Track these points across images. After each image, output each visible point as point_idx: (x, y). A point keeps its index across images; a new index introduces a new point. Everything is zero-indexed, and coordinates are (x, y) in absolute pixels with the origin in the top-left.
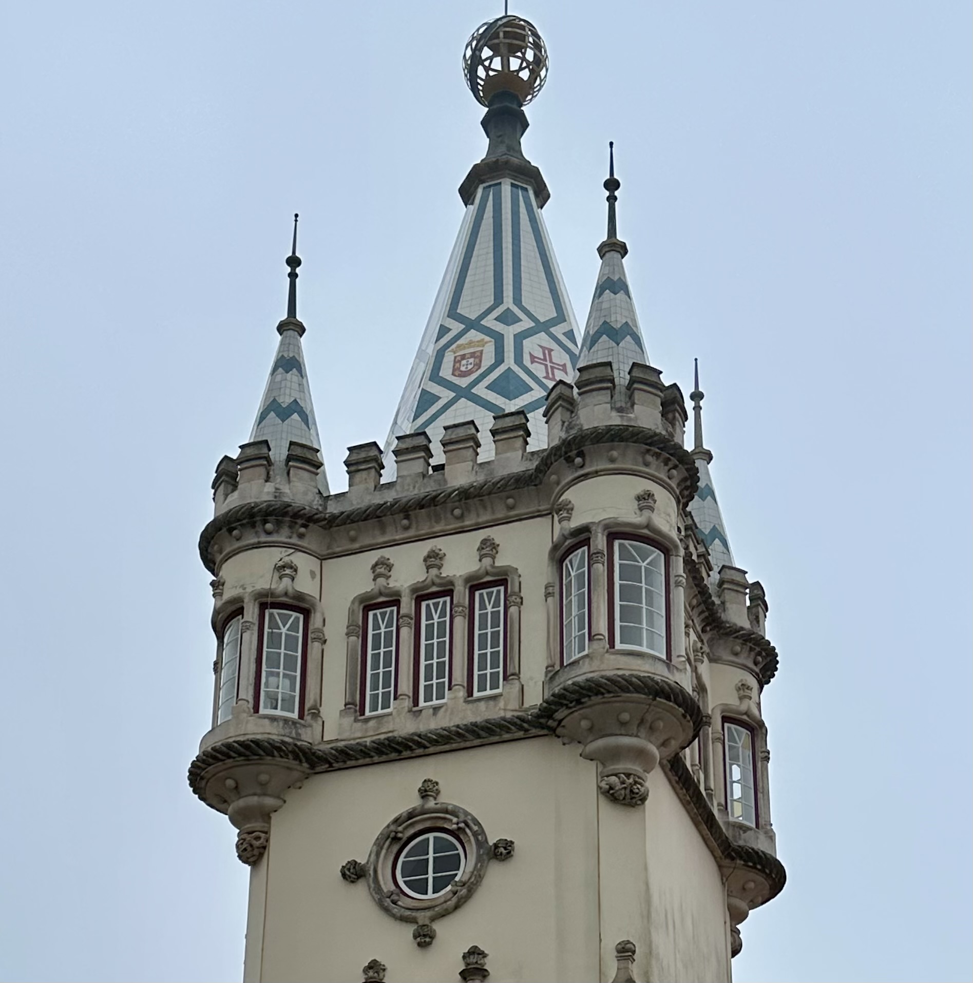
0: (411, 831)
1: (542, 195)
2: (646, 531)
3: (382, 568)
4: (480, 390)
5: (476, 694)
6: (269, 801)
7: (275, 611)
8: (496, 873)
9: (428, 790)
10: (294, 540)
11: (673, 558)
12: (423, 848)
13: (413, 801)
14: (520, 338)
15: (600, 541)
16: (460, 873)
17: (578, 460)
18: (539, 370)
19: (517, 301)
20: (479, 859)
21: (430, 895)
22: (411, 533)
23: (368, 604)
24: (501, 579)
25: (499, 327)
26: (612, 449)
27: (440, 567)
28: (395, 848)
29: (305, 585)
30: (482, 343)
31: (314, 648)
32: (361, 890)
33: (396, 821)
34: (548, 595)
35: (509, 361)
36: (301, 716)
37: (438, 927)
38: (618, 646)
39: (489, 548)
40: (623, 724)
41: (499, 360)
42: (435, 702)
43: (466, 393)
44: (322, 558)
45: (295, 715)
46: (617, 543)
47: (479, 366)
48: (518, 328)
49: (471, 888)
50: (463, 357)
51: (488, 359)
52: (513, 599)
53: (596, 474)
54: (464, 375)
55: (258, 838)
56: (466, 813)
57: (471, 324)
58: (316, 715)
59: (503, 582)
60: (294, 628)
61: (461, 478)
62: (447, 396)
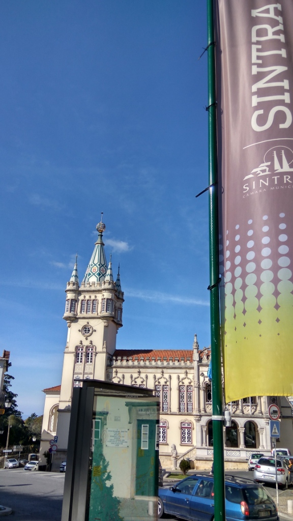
0: (85, 327)
3: (84, 297)
4: (96, 274)
5: (93, 313)
6: (71, 322)
7: (73, 300)
8: (94, 333)
9: (88, 323)
10: (76, 293)
11: (113, 301)
12: (87, 329)
14: (100, 268)
17: (105, 290)
18: (102, 272)
19: (100, 262)
20: (92, 331)
21: (87, 334)
22: (88, 293)
23: (82, 300)
25: (98, 266)
27: (90, 297)
30: (96, 268)
31: (77, 305)
32: (80, 333)
34: (101, 303)
38: (107, 311)
39: (96, 296)
40: (107, 319)
41: (98, 270)
42: (89, 313)
43: (94, 274)
44: (78, 295)
46: (108, 300)
47: (96, 271)
49: (91, 334)
50: (94, 269)
52: (98, 303)
53: (107, 292)
54: (94, 272)
55: (70, 325)
56: (91, 326)
57: (95, 265)
58: (76, 313)
59: (97, 300)
60: (75, 302)
61: (93, 288)
62: (92, 274)
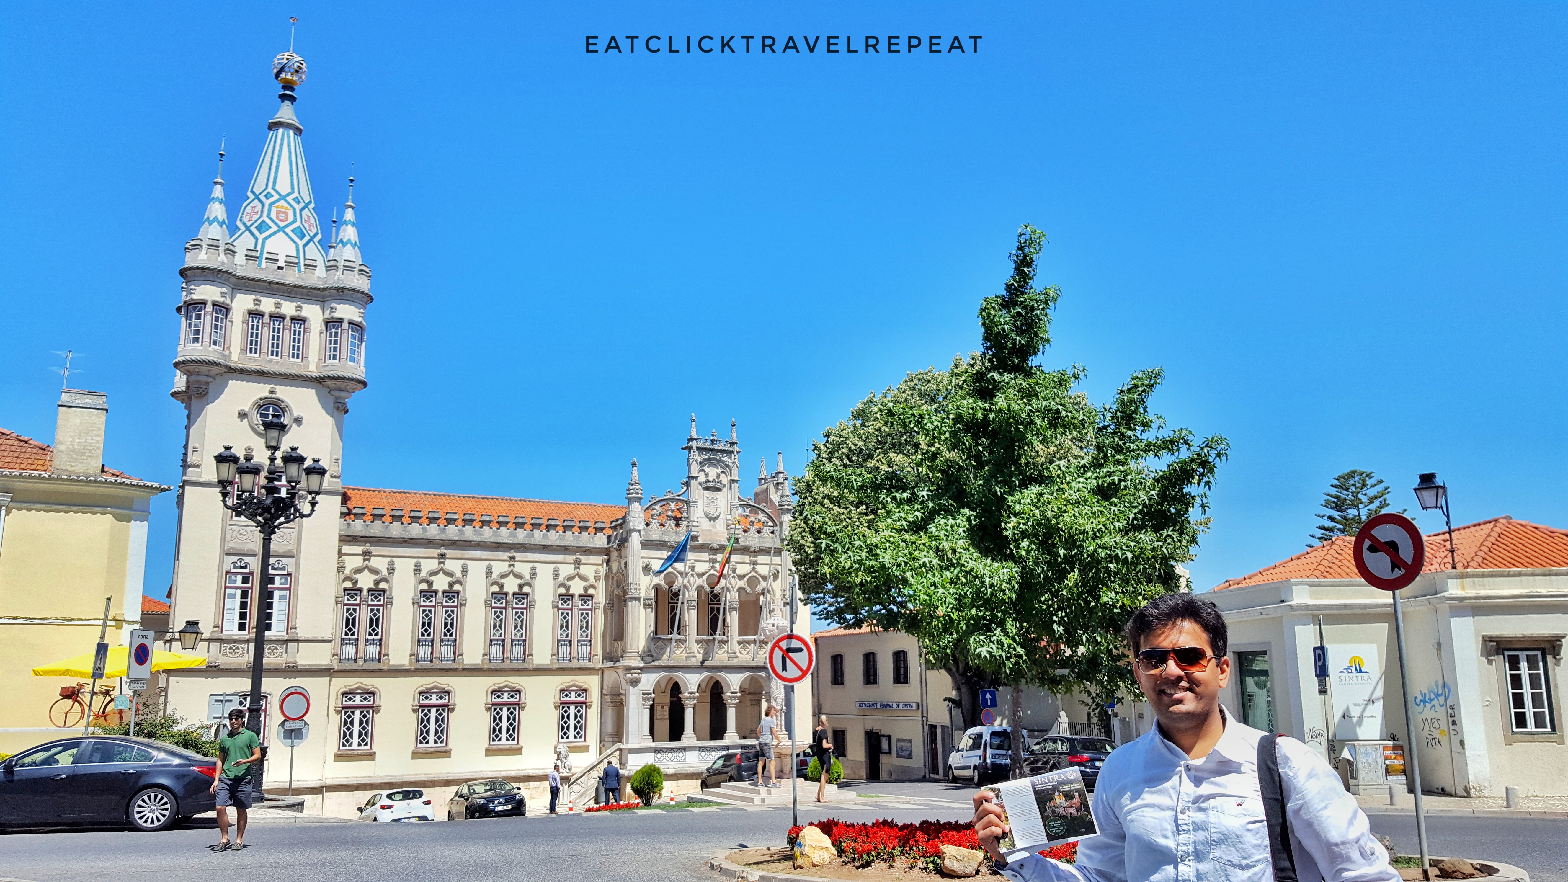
0: (265, 403)
2: (359, 324)
4: (288, 230)
5: (291, 359)
6: (210, 379)
7: (217, 307)
8: (296, 426)
9: (273, 392)
12: (268, 409)
13: (267, 394)
14: (301, 211)
15: (347, 325)
17: (341, 293)
19: (299, 193)
22: (270, 293)
23: (251, 313)
24: (304, 321)
25: (293, 204)
27: (281, 309)
28: (258, 408)
29: (229, 300)
30: (288, 209)
31: (229, 324)
32: (244, 421)
33: (260, 400)
34: (321, 333)
35: (298, 223)
36: (224, 350)
38: (349, 362)
39: (300, 308)
41: (295, 219)
42: (275, 358)
43: (281, 229)
44: (235, 293)
45: (221, 349)
46: (350, 326)
47: (287, 219)
48: (300, 206)
49: (288, 430)
50: (280, 212)
51: (291, 218)
52: (308, 329)
53: (347, 300)
54: (282, 221)
56: (287, 403)
57: (283, 197)
58: (229, 353)
60: (222, 315)
61: (291, 277)
62: (275, 228)
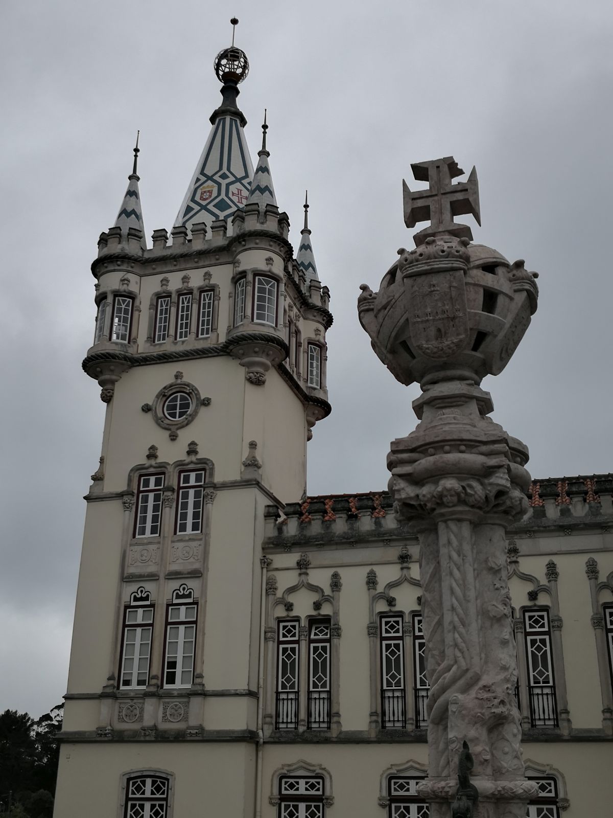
0: (171, 392)
1: (243, 122)
2: (269, 274)
3: (165, 282)
4: (210, 207)
5: (200, 336)
6: (114, 377)
7: (120, 298)
8: (203, 410)
9: (178, 376)
10: (130, 269)
11: (280, 284)
12: (175, 399)
13: (172, 380)
14: (228, 185)
15: (250, 277)
16: (189, 410)
17: (243, 243)
18: (235, 199)
19: (229, 169)
20: (197, 406)
21: (177, 419)
22: (177, 267)
23: (159, 296)
24: (212, 288)
25: (220, 180)
26: (257, 239)
27: (188, 282)
28: (164, 399)
29: (133, 288)
30: (213, 187)
31: (136, 314)
32: (149, 416)
33: (165, 388)
34: (230, 297)
35: (223, 196)
36: (129, 342)
37: (179, 432)
38: (255, 321)
39: (208, 276)
40: (256, 352)
41: (219, 194)
42: (183, 339)
43: (204, 208)
44: (141, 276)
45: (126, 342)
46: (257, 278)
47: (210, 196)
48: (228, 181)
49: (193, 416)
50: (205, 192)
51: (215, 194)
52: (217, 297)
53: (250, 249)
54: (205, 199)
55: (109, 392)
56: (193, 386)
57: (209, 178)
58: (135, 342)
59: (213, 290)
60: (128, 305)
61: (196, 246)
62: (197, 209)
